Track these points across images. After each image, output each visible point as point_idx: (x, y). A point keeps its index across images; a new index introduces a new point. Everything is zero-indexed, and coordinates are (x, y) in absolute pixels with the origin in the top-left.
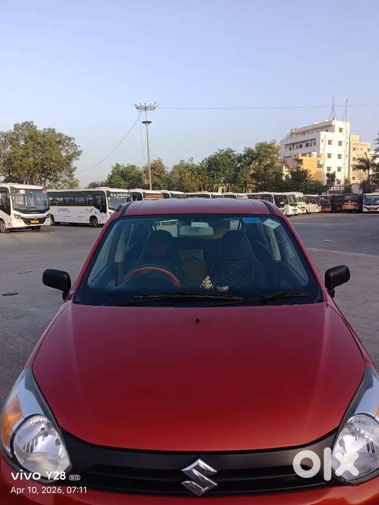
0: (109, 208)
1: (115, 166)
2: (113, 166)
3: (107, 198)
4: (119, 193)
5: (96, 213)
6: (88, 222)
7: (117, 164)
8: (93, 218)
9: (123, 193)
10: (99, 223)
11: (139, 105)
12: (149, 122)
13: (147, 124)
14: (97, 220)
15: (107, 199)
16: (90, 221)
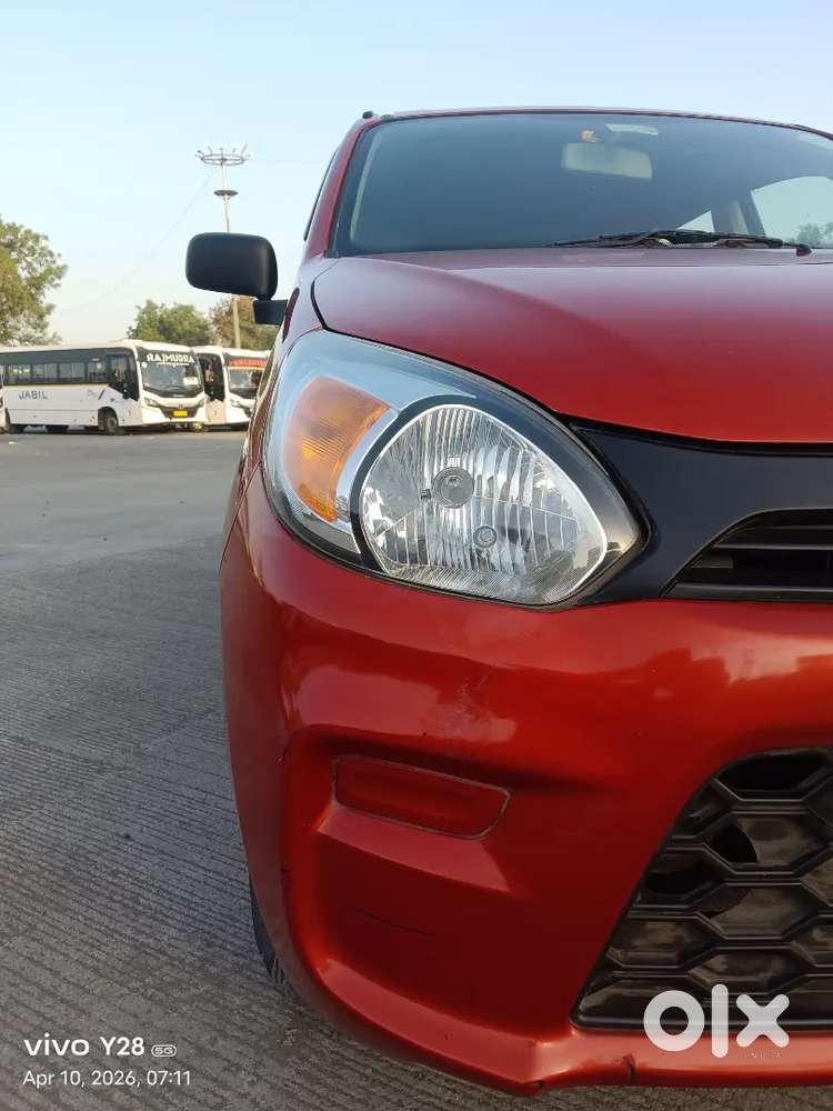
0: (146, 389)
1: (143, 306)
2: (138, 307)
3: (138, 363)
4: (168, 353)
5: (112, 400)
6: (95, 423)
7: (149, 303)
8: (106, 413)
9: (178, 353)
10: (121, 424)
11: (207, 153)
12: (231, 193)
13: (226, 196)
14: (117, 419)
15: (140, 367)
16: (99, 418)
